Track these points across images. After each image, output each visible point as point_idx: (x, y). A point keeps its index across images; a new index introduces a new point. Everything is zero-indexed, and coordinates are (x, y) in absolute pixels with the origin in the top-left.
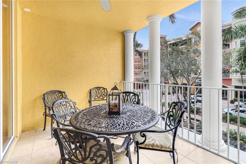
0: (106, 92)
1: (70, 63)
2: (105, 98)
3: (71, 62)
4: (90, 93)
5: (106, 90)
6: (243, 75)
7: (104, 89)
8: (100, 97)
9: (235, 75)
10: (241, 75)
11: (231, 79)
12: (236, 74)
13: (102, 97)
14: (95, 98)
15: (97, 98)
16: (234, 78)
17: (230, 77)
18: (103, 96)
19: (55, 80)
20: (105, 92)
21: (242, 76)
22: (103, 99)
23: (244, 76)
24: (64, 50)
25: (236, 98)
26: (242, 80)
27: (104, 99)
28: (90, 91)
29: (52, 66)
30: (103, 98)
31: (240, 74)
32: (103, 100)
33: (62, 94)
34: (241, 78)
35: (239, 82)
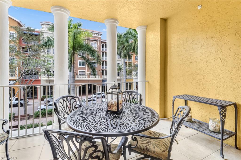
6: (49, 77)
9: (43, 77)
10: (48, 77)
11: (40, 80)
16: (42, 79)
17: (39, 78)
25: (44, 96)
26: (49, 80)
31: (47, 75)
34: (48, 79)
35: (46, 82)
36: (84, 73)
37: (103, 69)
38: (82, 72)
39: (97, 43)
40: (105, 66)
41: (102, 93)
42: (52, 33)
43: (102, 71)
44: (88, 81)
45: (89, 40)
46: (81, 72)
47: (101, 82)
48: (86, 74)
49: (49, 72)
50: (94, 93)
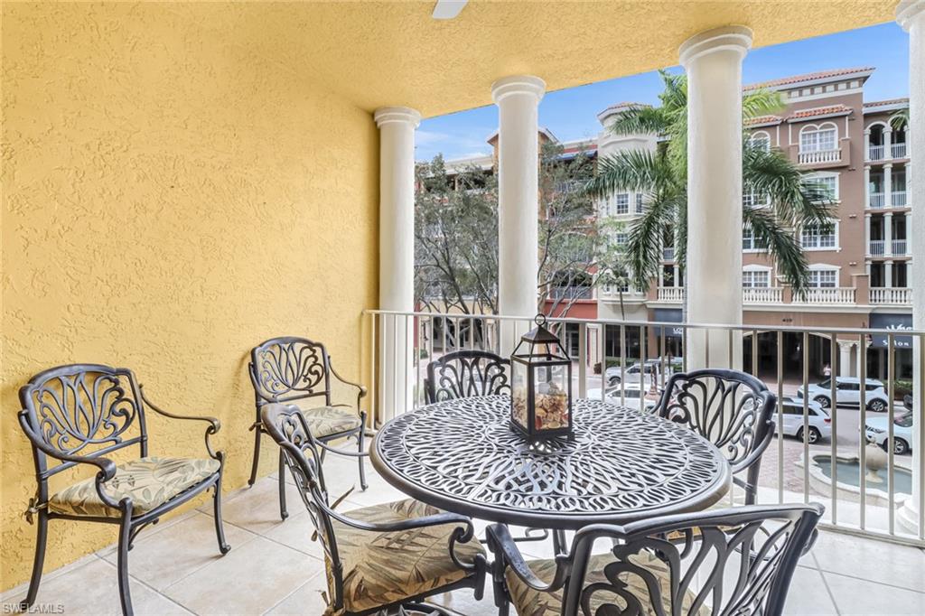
0: (320, 361)
1: (158, 219)
2: (321, 387)
3: (159, 211)
4: (253, 367)
5: (318, 350)
6: (623, 293)
7: (310, 345)
8: (295, 381)
9: (604, 293)
11: (596, 304)
12: (608, 290)
13: (305, 381)
14: (276, 388)
15: (281, 388)
16: (602, 301)
17: (594, 299)
18: (310, 376)
19: (72, 309)
20: (316, 358)
21: (621, 295)
22: (311, 391)
23: (626, 295)
24: (125, 148)
26: (622, 306)
27: (315, 389)
28: (249, 359)
29: (59, 227)
30: (310, 386)
31: (615, 287)
32: (311, 394)
33: (117, 382)
34: (619, 299)
35: (615, 311)
36: (766, 279)
37: (878, 257)
38: (756, 273)
39: (836, 128)
40: (888, 242)
41: (869, 382)
42: (634, 137)
43: (869, 268)
44: (787, 317)
45: (792, 123)
46: (750, 273)
47: (864, 326)
48: (773, 285)
49: (620, 277)
50: (816, 376)
